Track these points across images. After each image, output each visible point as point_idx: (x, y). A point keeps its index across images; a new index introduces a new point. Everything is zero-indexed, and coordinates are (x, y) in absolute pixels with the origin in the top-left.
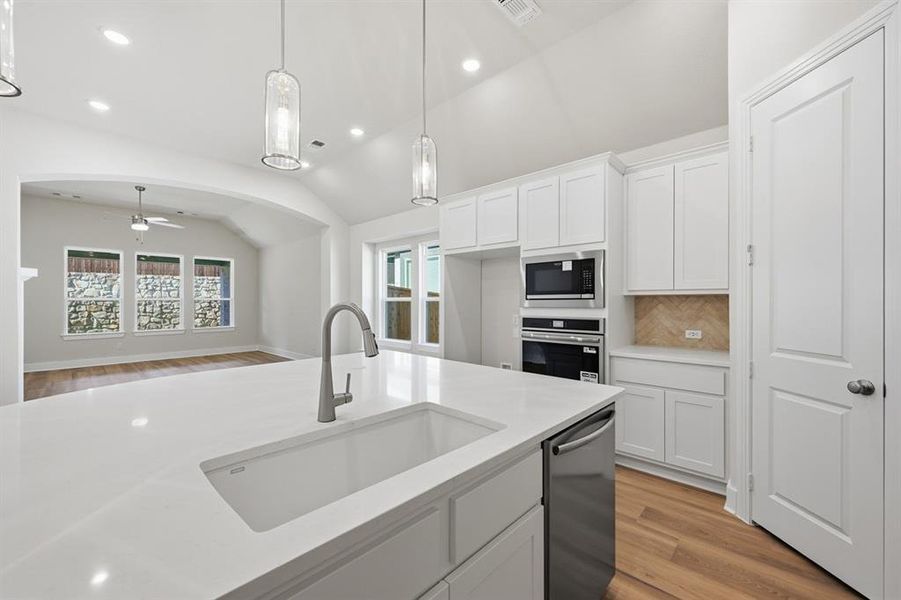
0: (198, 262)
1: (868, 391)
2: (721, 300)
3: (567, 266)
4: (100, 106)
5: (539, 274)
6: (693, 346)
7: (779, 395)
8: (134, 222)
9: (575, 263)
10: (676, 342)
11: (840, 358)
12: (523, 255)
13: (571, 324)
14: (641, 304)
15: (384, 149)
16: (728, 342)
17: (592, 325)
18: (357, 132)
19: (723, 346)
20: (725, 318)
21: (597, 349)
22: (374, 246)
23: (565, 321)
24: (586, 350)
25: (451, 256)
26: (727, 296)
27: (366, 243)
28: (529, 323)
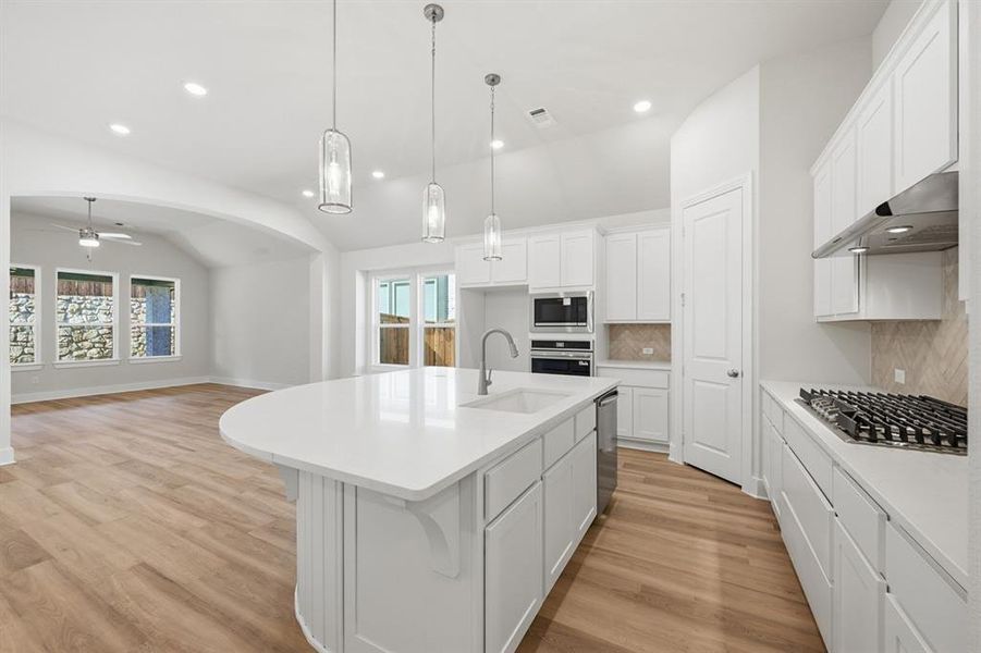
0: (135, 281)
1: (736, 375)
2: (666, 327)
3: (567, 302)
4: (120, 129)
5: (545, 307)
6: (648, 359)
7: (697, 383)
8: (82, 237)
9: (573, 300)
10: (637, 357)
11: (725, 359)
12: (531, 292)
13: (569, 345)
14: (613, 330)
15: (400, 190)
16: (670, 355)
17: (586, 345)
18: (378, 175)
19: (667, 358)
20: (668, 340)
21: (588, 362)
22: (367, 274)
23: (565, 342)
24: (581, 363)
25: (468, 289)
26: (670, 325)
27: (360, 271)
28: (536, 344)
